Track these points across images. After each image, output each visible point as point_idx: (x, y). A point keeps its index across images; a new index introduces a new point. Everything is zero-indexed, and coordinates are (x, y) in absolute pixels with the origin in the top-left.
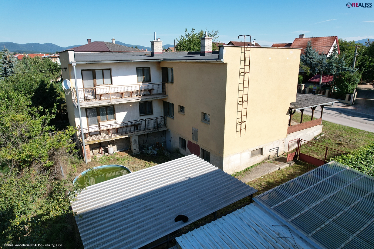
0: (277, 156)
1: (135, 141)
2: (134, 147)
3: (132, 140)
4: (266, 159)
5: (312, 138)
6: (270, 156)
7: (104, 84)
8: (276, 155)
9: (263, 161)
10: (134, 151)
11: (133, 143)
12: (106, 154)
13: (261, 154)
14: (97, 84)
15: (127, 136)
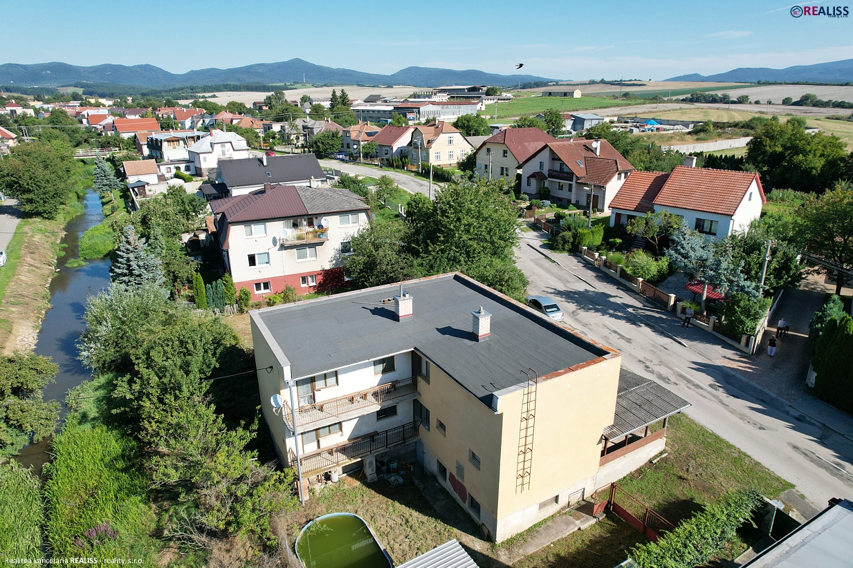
0: (583, 500)
1: (371, 463)
2: (370, 472)
3: (367, 462)
4: (563, 508)
5: (647, 460)
6: (570, 503)
7: (326, 386)
8: (581, 499)
9: (559, 512)
10: (369, 477)
11: (367, 466)
12: (329, 482)
13: (557, 502)
14: (317, 388)
15: (359, 459)
